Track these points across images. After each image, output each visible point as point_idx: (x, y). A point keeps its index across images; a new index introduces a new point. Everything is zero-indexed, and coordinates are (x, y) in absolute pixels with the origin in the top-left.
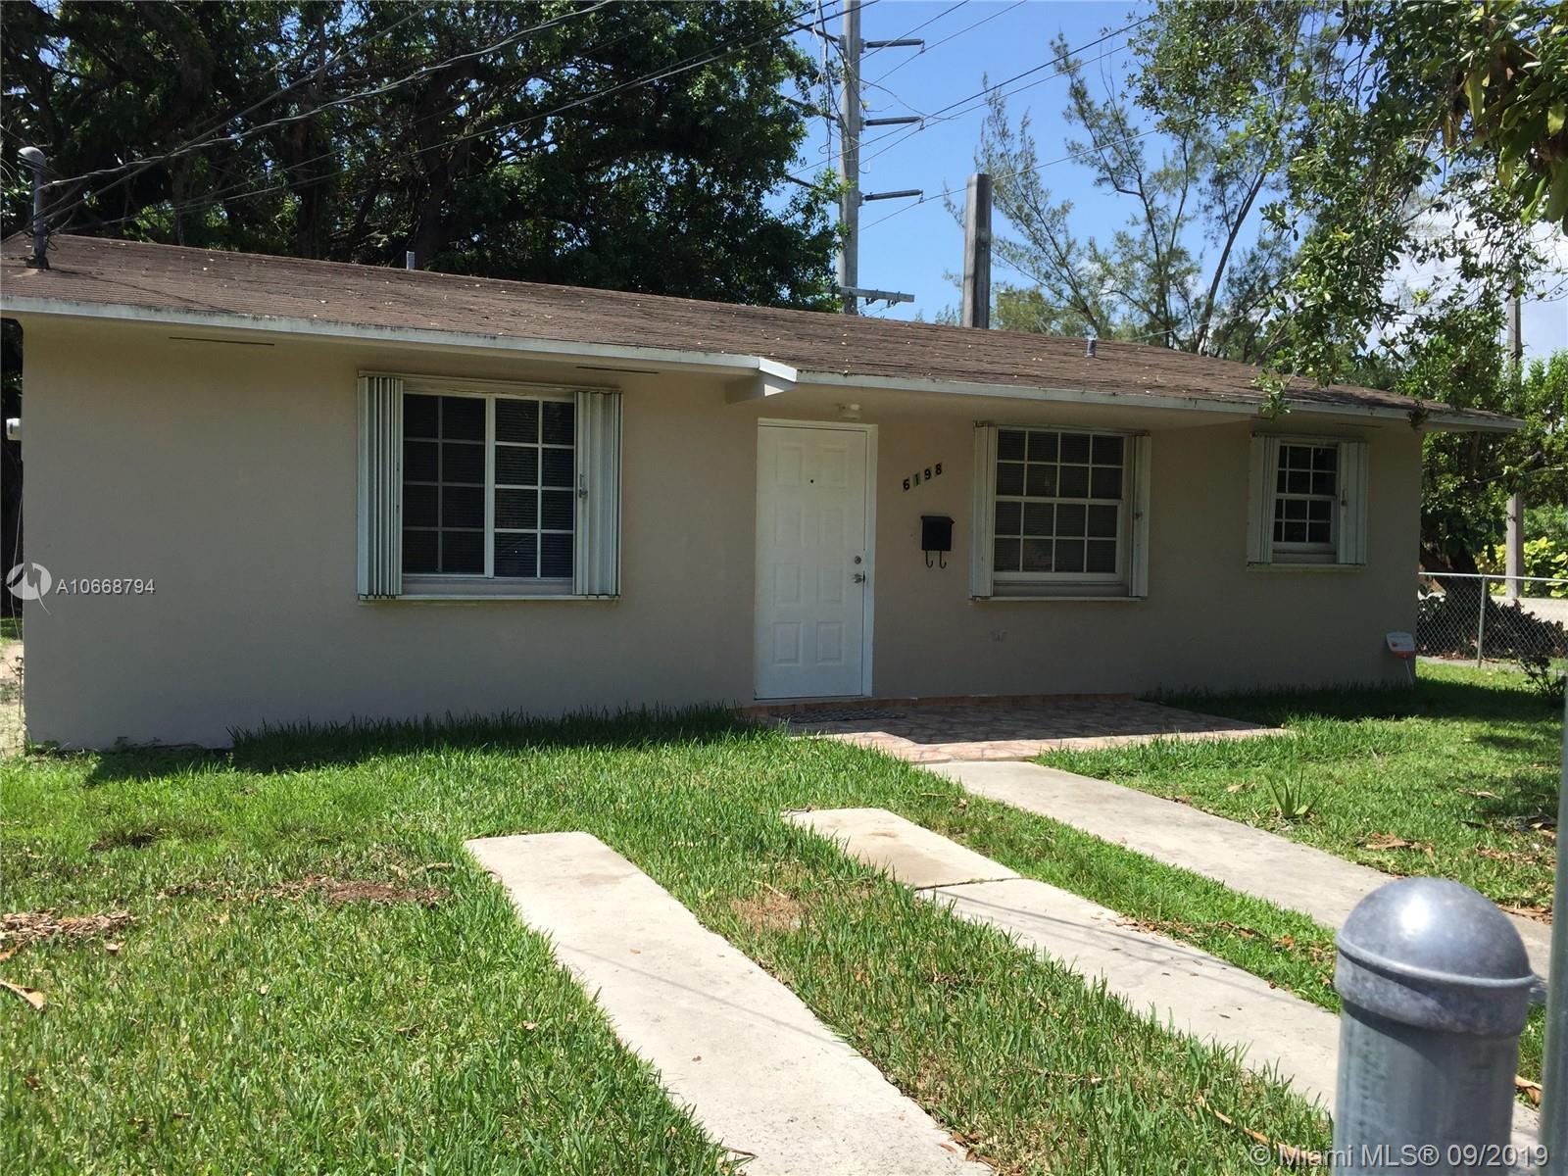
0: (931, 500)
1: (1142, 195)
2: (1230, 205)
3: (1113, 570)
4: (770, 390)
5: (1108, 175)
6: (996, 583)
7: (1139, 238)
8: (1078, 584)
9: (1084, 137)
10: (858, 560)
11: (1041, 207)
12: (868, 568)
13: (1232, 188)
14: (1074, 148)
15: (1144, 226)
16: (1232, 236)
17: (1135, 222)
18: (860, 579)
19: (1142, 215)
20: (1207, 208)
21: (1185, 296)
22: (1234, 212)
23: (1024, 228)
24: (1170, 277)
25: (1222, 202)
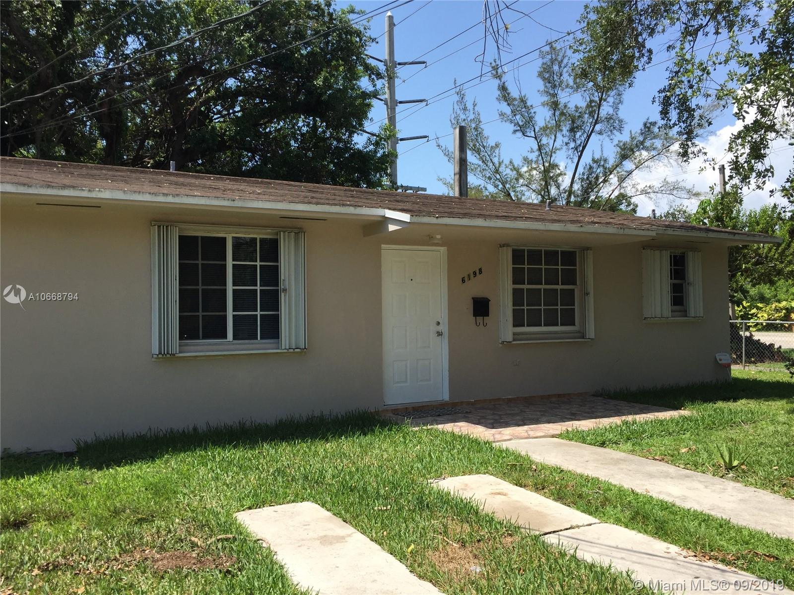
0: (477, 288)
1: (536, 138)
2: (578, 142)
3: (574, 324)
4: (392, 228)
5: (519, 128)
6: (514, 334)
7: (534, 159)
8: (555, 333)
9: (507, 110)
10: (438, 323)
11: (485, 145)
12: (444, 328)
13: (578, 134)
14: (502, 114)
15: (537, 153)
16: (580, 157)
17: (532, 151)
18: (439, 334)
19: (536, 147)
20: (567, 144)
21: (558, 187)
22: (580, 145)
23: (477, 155)
24: (551, 178)
25: (574, 141)
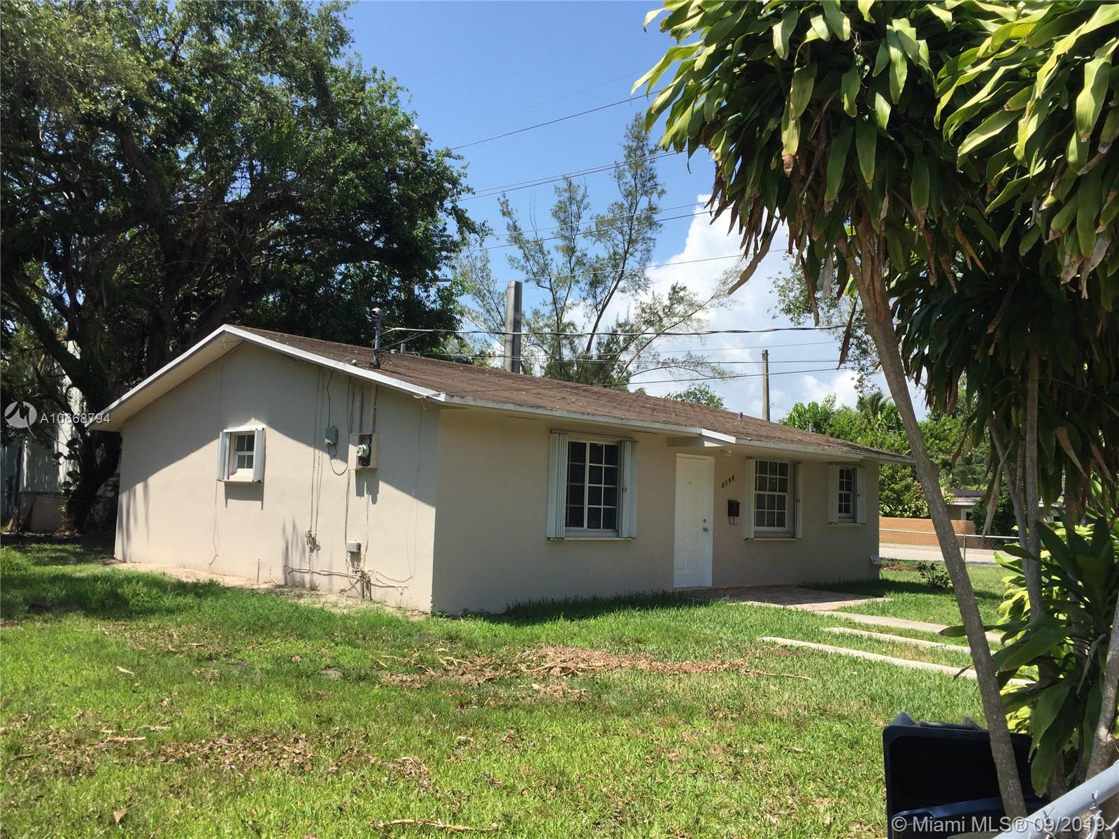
0: (731, 493)
1: (551, 290)
2: (599, 300)
3: (784, 526)
4: (707, 444)
5: (532, 276)
6: (755, 532)
7: (548, 314)
9: (519, 254)
10: (705, 521)
11: (491, 290)
12: (710, 525)
13: (599, 290)
14: (512, 260)
15: (551, 307)
16: (599, 317)
17: (545, 304)
18: (705, 530)
19: (550, 299)
20: (584, 299)
22: (600, 303)
23: (479, 301)
25: (595, 297)
